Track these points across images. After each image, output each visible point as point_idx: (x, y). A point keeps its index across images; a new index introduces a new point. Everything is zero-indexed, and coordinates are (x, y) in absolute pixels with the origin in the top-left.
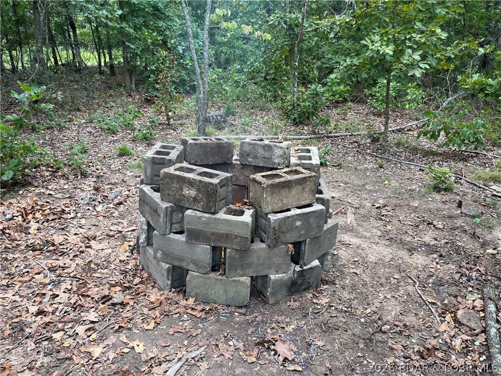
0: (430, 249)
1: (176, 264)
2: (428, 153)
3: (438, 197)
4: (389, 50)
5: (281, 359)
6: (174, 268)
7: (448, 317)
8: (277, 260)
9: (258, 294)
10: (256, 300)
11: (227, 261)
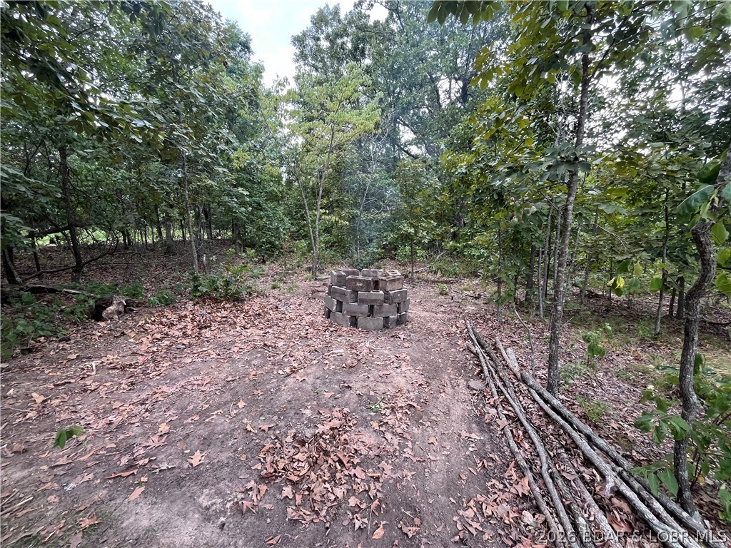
0: (443, 312)
1: (353, 315)
2: (433, 282)
3: (443, 297)
4: (412, 230)
5: (402, 339)
6: (352, 317)
7: (454, 326)
8: (392, 310)
9: (384, 326)
10: (386, 326)
11: (375, 311)
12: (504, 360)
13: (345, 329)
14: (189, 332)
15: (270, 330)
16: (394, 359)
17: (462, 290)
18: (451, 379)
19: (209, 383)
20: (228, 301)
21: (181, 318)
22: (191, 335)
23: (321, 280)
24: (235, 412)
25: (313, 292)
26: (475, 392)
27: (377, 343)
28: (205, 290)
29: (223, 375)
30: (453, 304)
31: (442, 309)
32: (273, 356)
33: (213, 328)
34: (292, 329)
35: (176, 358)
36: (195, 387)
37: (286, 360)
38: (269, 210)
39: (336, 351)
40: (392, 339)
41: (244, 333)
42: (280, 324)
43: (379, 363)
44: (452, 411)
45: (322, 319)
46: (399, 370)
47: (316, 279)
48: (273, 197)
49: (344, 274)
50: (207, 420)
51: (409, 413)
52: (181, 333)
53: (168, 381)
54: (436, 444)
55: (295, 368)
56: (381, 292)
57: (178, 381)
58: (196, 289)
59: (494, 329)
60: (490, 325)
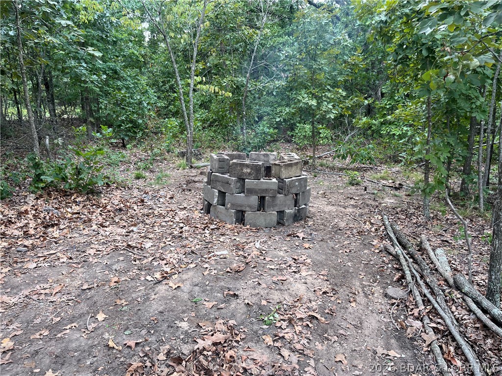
0: (354, 206)
1: (239, 209)
2: (341, 169)
3: (353, 188)
5: (301, 238)
6: (238, 211)
7: (368, 223)
8: (288, 202)
9: (278, 223)
10: (280, 223)
11: (266, 203)
12: (432, 263)
13: (230, 226)
14: (32, 232)
15: (135, 229)
16: (291, 262)
17: (378, 179)
18: (364, 287)
19: (59, 292)
20: (80, 193)
21: (20, 215)
22: (34, 235)
23: (198, 168)
24: (94, 325)
25: (188, 182)
26: (394, 301)
27: (269, 243)
28: (49, 179)
29: (77, 283)
30: (367, 197)
31: (352, 202)
32: (139, 259)
33: (62, 227)
34: (163, 226)
35: (16, 262)
36: (42, 297)
37: (156, 264)
38: (129, 79)
39: (218, 253)
40: (288, 239)
41: (102, 232)
42: (148, 221)
43: (273, 267)
44: (365, 324)
45: (200, 215)
46: (297, 276)
47: (192, 167)
48: (133, 63)
49: (227, 157)
50: (59, 335)
51: (310, 325)
52: (22, 233)
53: (9, 290)
54: (345, 362)
55: (167, 273)
56: (274, 180)
57: (21, 290)
58: (38, 179)
59: (419, 226)
60: (414, 221)
